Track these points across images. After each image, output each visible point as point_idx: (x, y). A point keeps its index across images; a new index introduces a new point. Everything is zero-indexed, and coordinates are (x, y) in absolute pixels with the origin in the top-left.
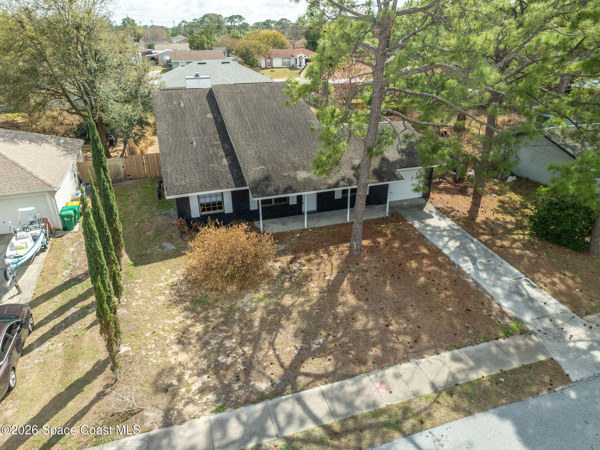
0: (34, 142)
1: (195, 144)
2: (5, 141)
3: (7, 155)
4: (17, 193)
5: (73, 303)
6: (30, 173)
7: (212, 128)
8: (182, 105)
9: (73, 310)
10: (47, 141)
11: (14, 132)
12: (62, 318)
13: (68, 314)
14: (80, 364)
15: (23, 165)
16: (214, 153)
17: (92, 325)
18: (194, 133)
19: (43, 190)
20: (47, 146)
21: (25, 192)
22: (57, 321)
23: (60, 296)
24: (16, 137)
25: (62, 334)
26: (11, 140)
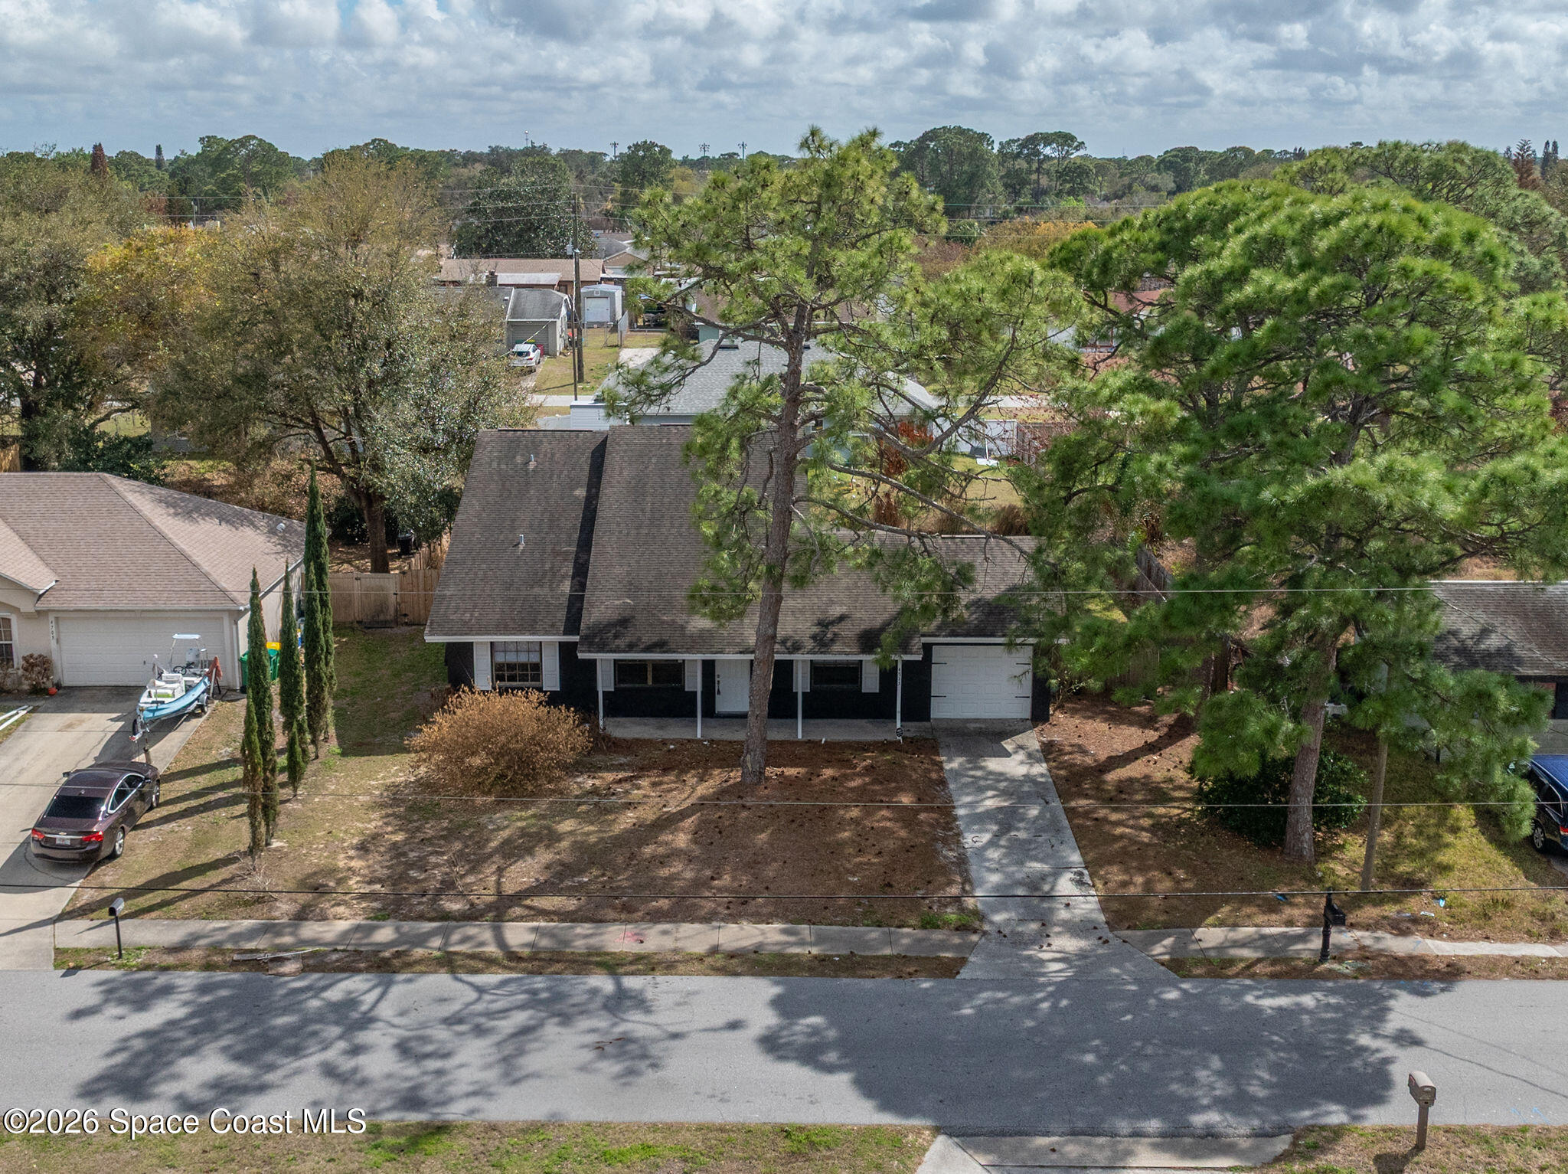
0: (227, 522)
1: (521, 547)
2: (176, 514)
3: (175, 540)
4: (176, 607)
5: (223, 786)
6: (206, 575)
7: (573, 519)
8: (532, 465)
9: (221, 795)
10: (252, 524)
11: (197, 499)
12: (202, 801)
13: (212, 798)
14: (212, 851)
15: (197, 559)
16: (552, 568)
17: (242, 815)
18: (531, 525)
19: (220, 607)
20: (248, 531)
21: (191, 606)
22: (193, 803)
23: (207, 776)
24: (197, 509)
25: (197, 817)
26: (188, 514)
